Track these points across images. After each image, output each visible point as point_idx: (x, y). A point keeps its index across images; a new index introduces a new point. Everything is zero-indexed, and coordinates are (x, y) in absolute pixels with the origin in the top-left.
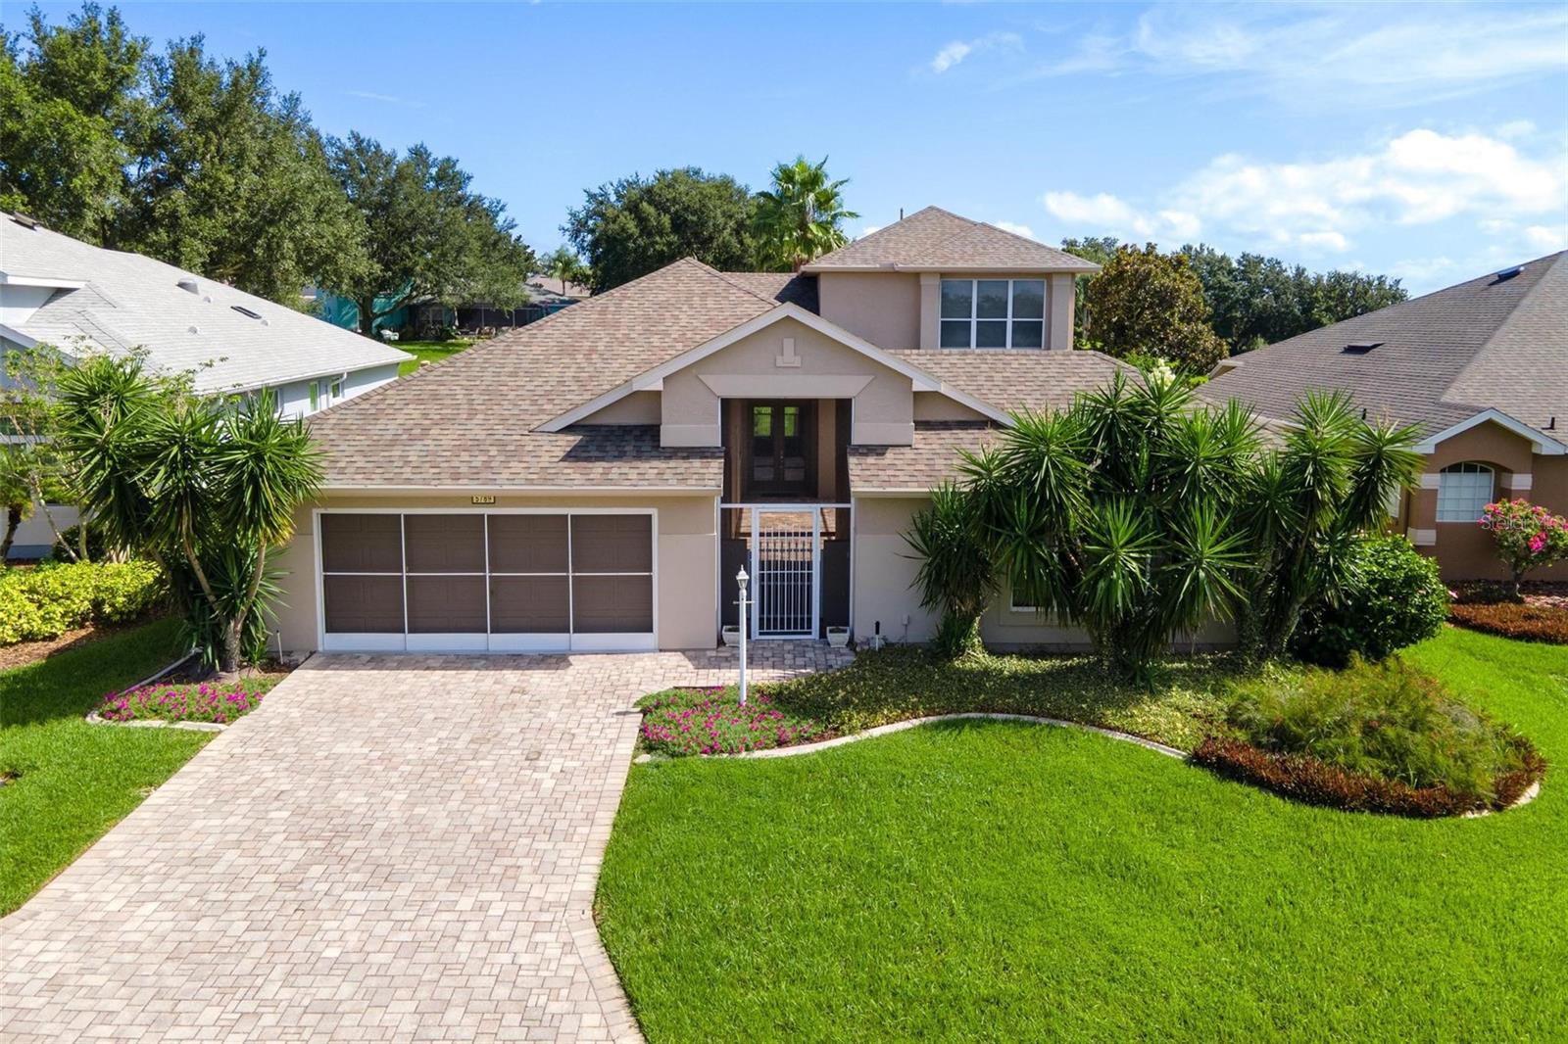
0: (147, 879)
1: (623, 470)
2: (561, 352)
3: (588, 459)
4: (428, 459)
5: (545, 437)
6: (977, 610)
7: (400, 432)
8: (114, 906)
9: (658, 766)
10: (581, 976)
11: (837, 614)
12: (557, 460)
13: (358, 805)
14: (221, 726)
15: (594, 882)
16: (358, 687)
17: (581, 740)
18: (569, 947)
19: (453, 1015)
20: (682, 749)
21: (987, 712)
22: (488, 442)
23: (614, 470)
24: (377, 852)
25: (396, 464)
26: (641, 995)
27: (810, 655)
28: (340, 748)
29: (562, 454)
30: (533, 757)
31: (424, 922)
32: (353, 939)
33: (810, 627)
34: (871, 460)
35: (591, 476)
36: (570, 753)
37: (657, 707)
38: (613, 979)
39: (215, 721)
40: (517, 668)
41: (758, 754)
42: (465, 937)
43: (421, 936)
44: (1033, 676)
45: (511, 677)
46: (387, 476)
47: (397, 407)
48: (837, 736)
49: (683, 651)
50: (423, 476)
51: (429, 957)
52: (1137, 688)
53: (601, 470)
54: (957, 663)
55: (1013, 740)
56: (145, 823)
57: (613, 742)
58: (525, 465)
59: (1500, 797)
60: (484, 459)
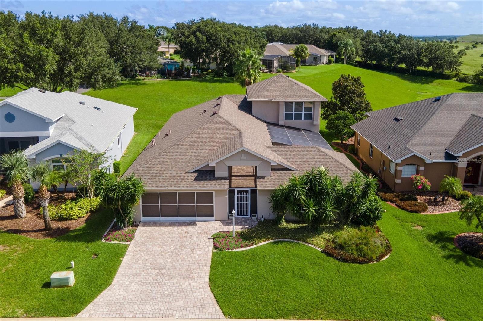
0: (130, 278)
1: (207, 184)
2: (190, 148)
3: (199, 180)
4: (164, 181)
5: (189, 174)
6: (284, 214)
7: (157, 173)
9: (217, 253)
10: (208, 297)
11: (254, 211)
12: (192, 181)
13: (162, 262)
14: (129, 243)
15: (208, 279)
16: (153, 232)
17: (201, 246)
18: (206, 292)
19: (189, 303)
20: (222, 249)
21: (284, 239)
22: (177, 176)
23: (205, 184)
24: (168, 273)
25: (158, 182)
26: (219, 300)
27: (248, 222)
28: (154, 249)
29: (193, 179)
30: (193, 250)
31: (180, 287)
32: (169, 290)
33: (248, 214)
34: (261, 180)
35: (200, 185)
36: (200, 249)
37: (216, 237)
38: (214, 298)
39: (128, 241)
40: (185, 226)
41: (237, 250)
42: (188, 290)
43: (181, 290)
44: (294, 229)
45: (184, 228)
46: (156, 186)
47: (155, 165)
48: (253, 245)
49: (220, 221)
50: (164, 186)
51: (183, 293)
52: (315, 233)
53: (202, 184)
54: (279, 226)
55: (288, 246)
56: (125, 266)
57: (208, 247)
58: (186, 182)
59: (379, 259)
60: (177, 180)
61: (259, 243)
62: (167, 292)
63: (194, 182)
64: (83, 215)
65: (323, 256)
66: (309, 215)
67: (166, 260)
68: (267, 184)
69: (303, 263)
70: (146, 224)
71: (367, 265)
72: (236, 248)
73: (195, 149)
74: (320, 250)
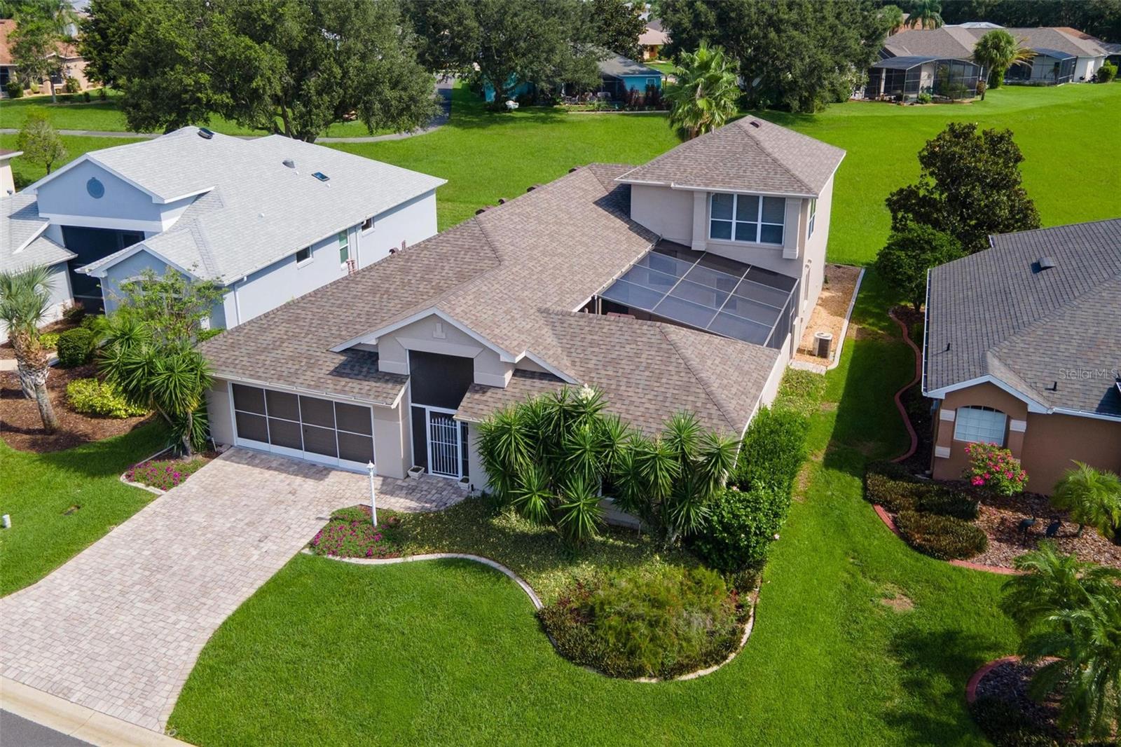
1: (354, 385)
3: (341, 375)
5: (331, 356)
7: (270, 343)
9: (304, 558)
12: (328, 373)
13: (176, 554)
14: (163, 492)
16: (232, 475)
17: (290, 532)
24: (163, 583)
25: (259, 365)
27: (445, 493)
28: (194, 517)
30: (263, 539)
31: (152, 625)
32: (124, 626)
36: (279, 540)
37: (339, 518)
39: (163, 488)
40: (305, 475)
41: (354, 560)
42: (159, 636)
45: (298, 481)
49: (387, 478)
50: (266, 375)
56: (101, 546)
57: (302, 537)
58: (313, 374)
60: (297, 367)
61: (412, 554)
63: (330, 376)
65: (531, 626)
67: (191, 550)
68: (484, 408)
70: (237, 455)
71: (622, 681)
72: (354, 555)
74: (538, 604)
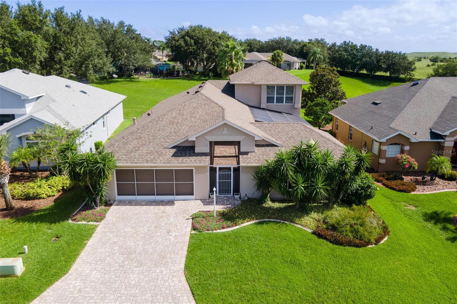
0: (92, 265)
1: (186, 159)
2: (170, 123)
3: (178, 156)
4: (140, 156)
5: (168, 150)
6: (269, 192)
7: (133, 148)
8: (88, 271)
9: (196, 235)
10: (183, 288)
11: (237, 190)
12: (170, 156)
13: (132, 245)
14: (99, 223)
15: (184, 265)
16: (127, 211)
17: (179, 227)
18: (180, 281)
19: (159, 297)
20: (201, 230)
21: (270, 219)
22: (154, 151)
23: (184, 160)
24: (138, 258)
25: (133, 158)
26: (194, 293)
27: (230, 201)
28: (126, 230)
29: (172, 155)
30: (169, 232)
31: (150, 275)
32: (137, 279)
33: (230, 193)
34: (245, 156)
35: (179, 161)
36: (176, 231)
37: (195, 218)
38: (189, 289)
39: (97, 222)
40: (163, 205)
41: (218, 231)
42: (159, 279)
43: (150, 279)
44: (281, 208)
45: (161, 207)
46: (131, 161)
47: (131, 141)
48: (236, 226)
49: (201, 200)
50: (140, 161)
51: (152, 284)
52: (304, 213)
53: (181, 159)
54: (264, 205)
55: (275, 227)
56: (89, 250)
57: (186, 227)
58: (163, 158)
59: (377, 241)
60: (153, 156)
61: (242, 223)
62: (133, 283)
63: (173, 158)
64: (53, 194)
65: (315, 237)
66: (298, 193)
67: (138, 242)
68: (251, 160)
69: (292, 246)
70: (121, 203)
71: (365, 248)
72: (217, 229)
73: (175, 125)
74: (310, 231)
